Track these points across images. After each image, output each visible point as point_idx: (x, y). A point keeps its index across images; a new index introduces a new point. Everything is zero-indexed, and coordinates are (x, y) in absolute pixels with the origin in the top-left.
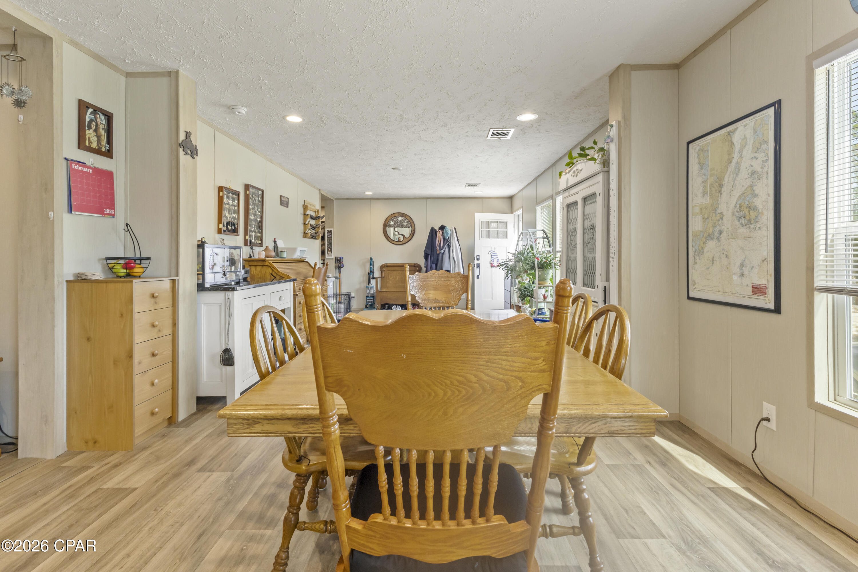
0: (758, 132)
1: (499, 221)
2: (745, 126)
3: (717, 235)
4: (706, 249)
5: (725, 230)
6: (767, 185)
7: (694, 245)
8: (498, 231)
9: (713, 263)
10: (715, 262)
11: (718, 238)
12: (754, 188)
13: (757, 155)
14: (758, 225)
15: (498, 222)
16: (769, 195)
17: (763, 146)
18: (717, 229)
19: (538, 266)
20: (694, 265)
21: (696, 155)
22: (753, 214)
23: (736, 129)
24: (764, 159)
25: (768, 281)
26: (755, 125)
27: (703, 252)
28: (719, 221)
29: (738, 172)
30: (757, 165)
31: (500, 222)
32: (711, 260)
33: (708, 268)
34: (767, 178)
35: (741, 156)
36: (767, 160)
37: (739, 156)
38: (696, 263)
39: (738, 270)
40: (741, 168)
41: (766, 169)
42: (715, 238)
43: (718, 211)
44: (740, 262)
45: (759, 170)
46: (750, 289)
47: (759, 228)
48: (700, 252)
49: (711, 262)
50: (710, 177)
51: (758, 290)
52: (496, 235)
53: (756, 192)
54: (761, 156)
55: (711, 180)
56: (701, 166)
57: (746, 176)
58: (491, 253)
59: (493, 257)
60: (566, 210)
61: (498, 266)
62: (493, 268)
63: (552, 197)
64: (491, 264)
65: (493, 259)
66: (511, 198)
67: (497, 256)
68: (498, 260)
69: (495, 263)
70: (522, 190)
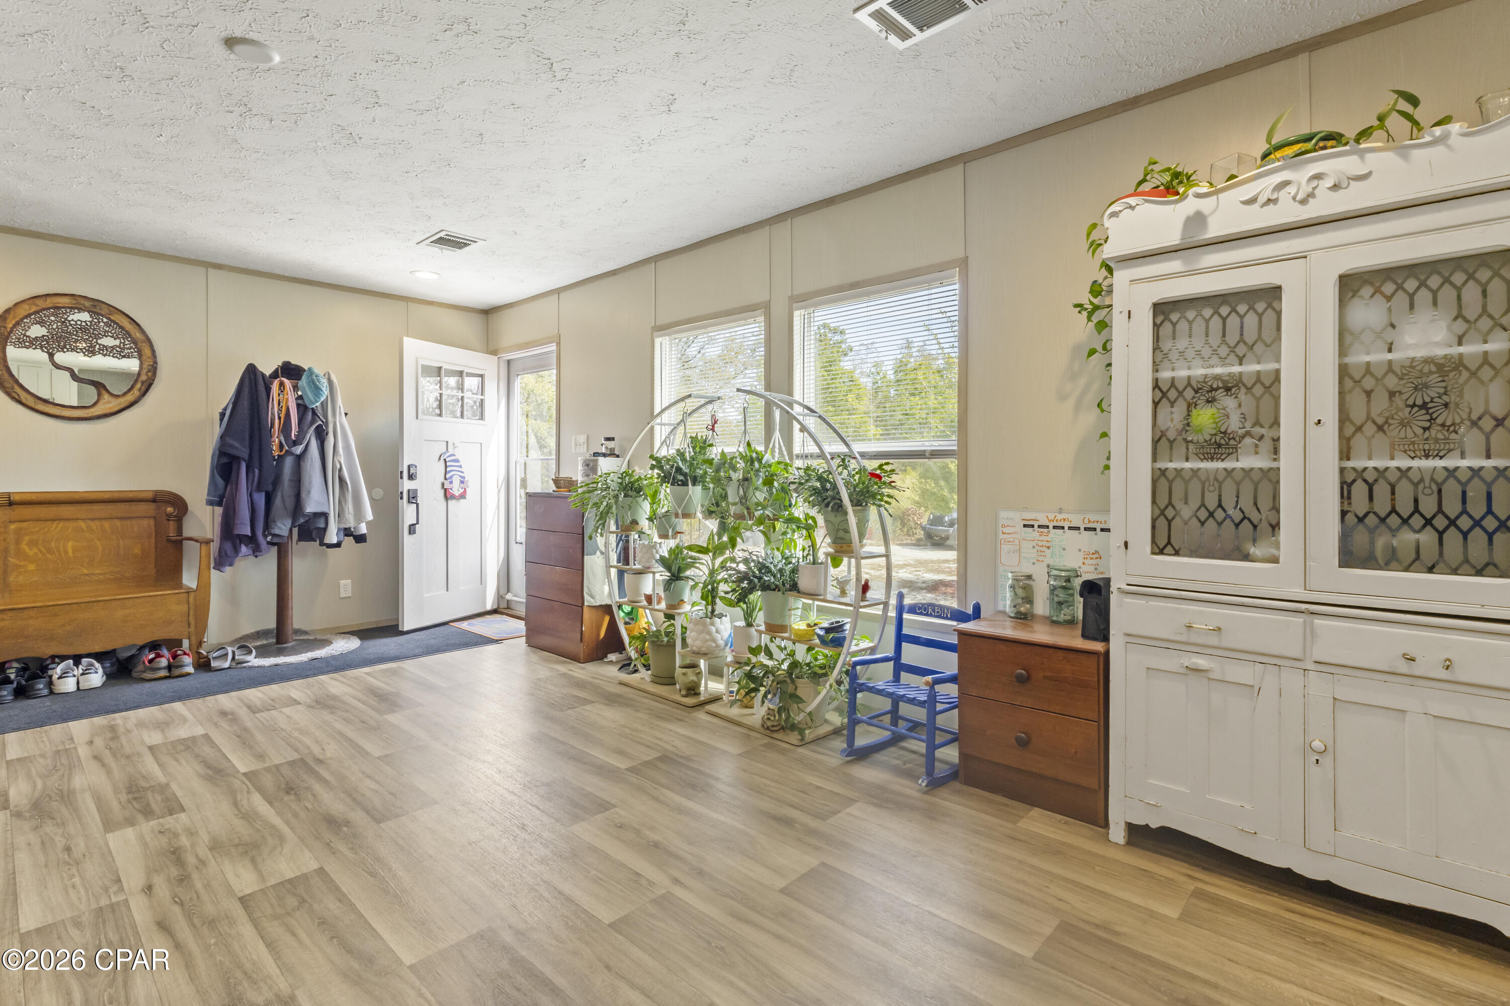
1: (465, 370)
8: (463, 398)
15: (462, 373)
31: (468, 374)
52: (458, 410)
58: (445, 460)
59: (450, 471)
60: (1145, 319)
61: (463, 496)
62: (449, 502)
63: (766, 308)
64: (446, 490)
65: (451, 477)
66: (488, 313)
67: (460, 466)
68: (464, 478)
69: (456, 490)
70: (558, 291)
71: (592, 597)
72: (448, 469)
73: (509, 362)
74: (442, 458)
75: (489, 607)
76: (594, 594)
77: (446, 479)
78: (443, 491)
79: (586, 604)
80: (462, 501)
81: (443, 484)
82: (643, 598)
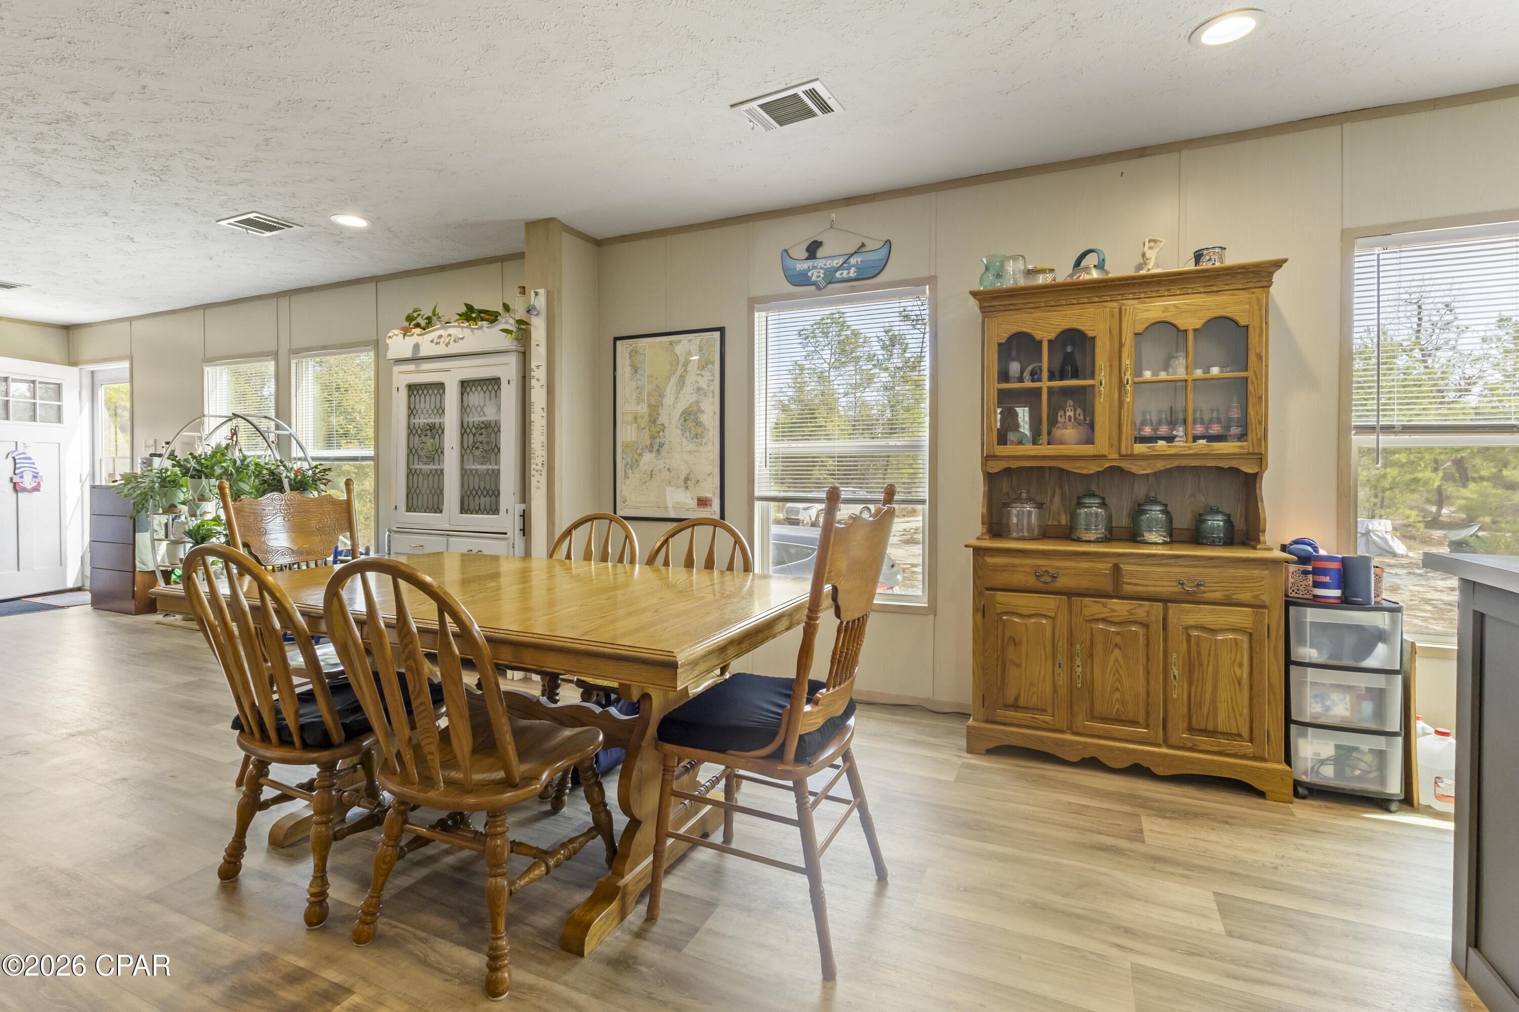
0: (704, 351)
1: (38, 380)
2: (690, 341)
3: (657, 448)
4: (642, 462)
5: (667, 442)
6: (713, 403)
7: (625, 456)
8: (34, 404)
9: (651, 477)
10: (654, 476)
11: (658, 450)
12: (701, 404)
13: (703, 373)
14: (704, 441)
15: (33, 382)
16: (715, 413)
17: (709, 366)
18: (657, 441)
19: (290, 485)
20: (625, 479)
21: (628, 355)
22: (700, 430)
23: (680, 341)
24: (710, 378)
25: (714, 494)
26: (700, 343)
27: (638, 465)
28: (659, 432)
29: (683, 385)
30: (703, 383)
31: (40, 383)
32: (649, 474)
33: (645, 483)
34: (713, 396)
35: (686, 370)
36: (713, 380)
37: (683, 369)
38: (626, 477)
39: (683, 484)
40: (686, 382)
41: (712, 388)
42: (655, 450)
43: (658, 422)
44: (685, 475)
45: (705, 387)
46: (695, 502)
47: (705, 443)
48: (634, 464)
49: (649, 477)
50: (648, 384)
51: (703, 502)
52: (28, 413)
53: (703, 408)
54: (706, 374)
55: (648, 388)
56: (635, 370)
57: (692, 391)
58: (14, 458)
59: (20, 468)
60: (404, 392)
61: (37, 489)
62: (20, 494)
63: (275, 355)
64: (15, 484)
65: (22, 472)
66: (68, 329)
67: (33, 463)
68: (38, 473)
69: (28, 482)
70: (131, 319)
71: (144, 564)
72: (18, 466)
73: (93, 373)
74: (10, 456)
75: (70, 585)
76: (145, 561)
77: (15, 474)
78: (12, 485)
79: (138, 569)
80: (36, 493)
81: (11, 479)
82: (179, 562)
